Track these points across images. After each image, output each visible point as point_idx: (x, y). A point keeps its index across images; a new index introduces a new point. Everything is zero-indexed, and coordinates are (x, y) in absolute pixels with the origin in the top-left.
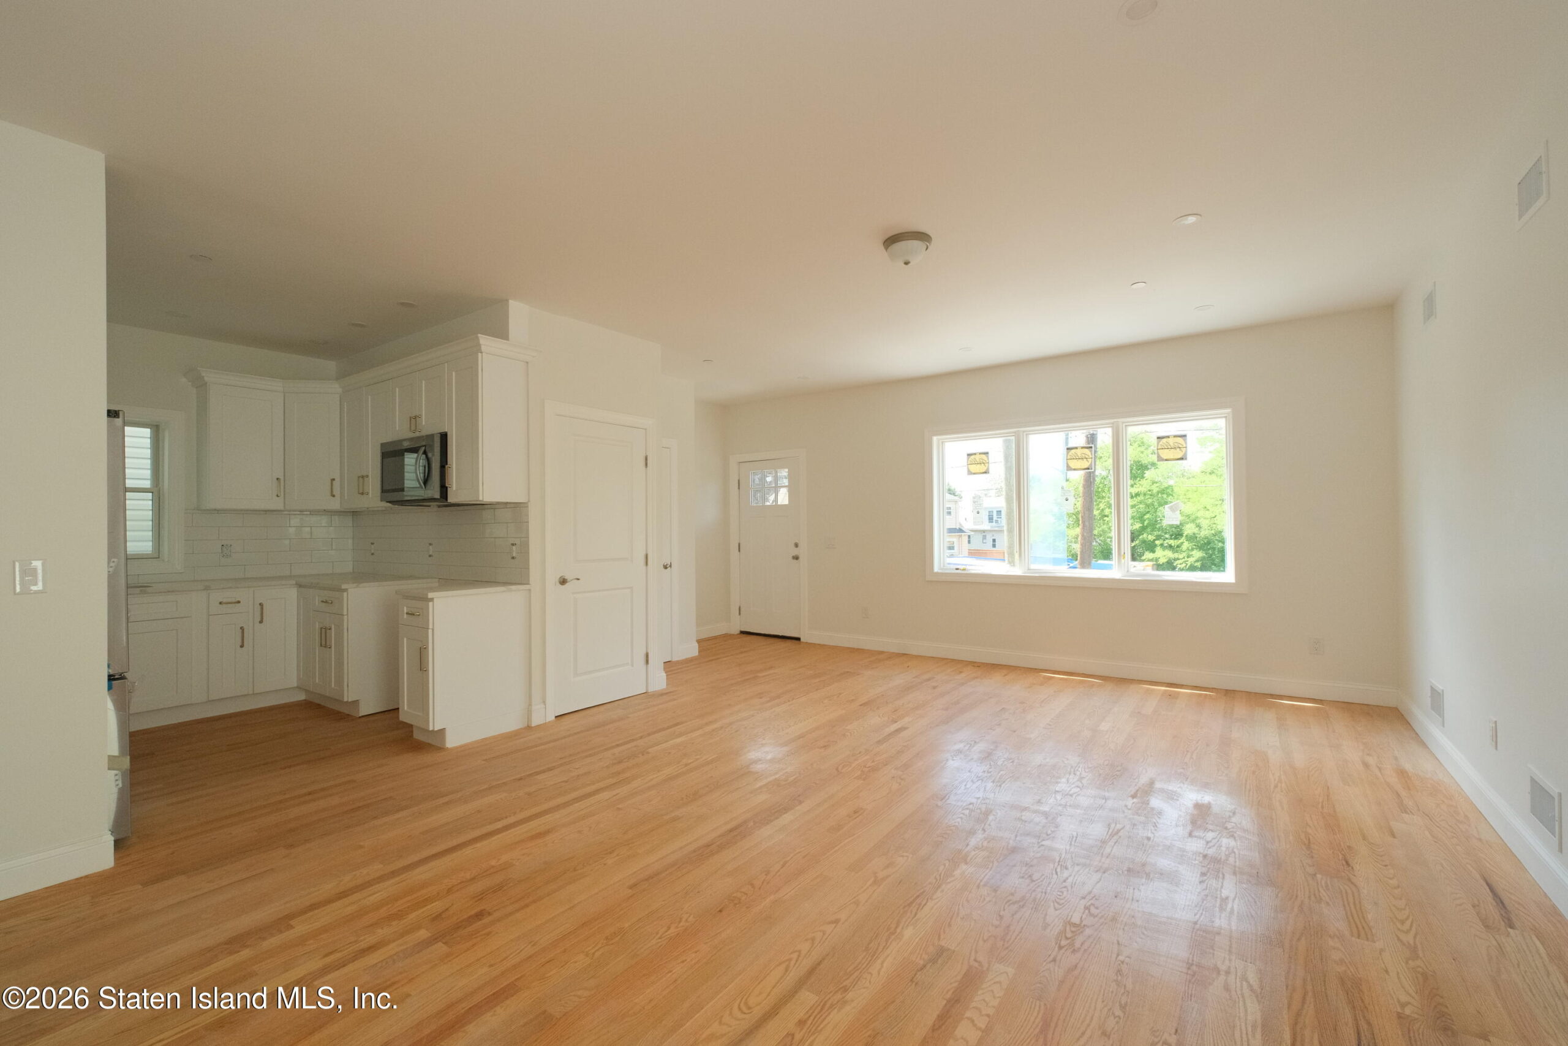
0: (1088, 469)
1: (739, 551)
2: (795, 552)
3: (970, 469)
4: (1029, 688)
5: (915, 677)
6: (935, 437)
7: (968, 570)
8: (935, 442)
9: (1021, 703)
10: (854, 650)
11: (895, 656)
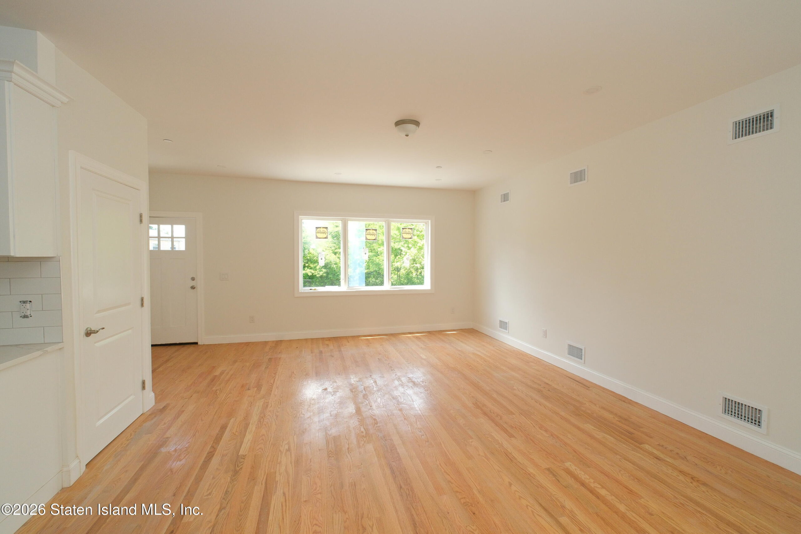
0: (375, 240)
2: (192, 283)
3: (317, 235)
4: (368, 346)
5: (312, 353)
6: (300, 217)
7: (317, 290)
8: (300, 219)
9: (380, 354)
10: (247, 344)
11: (278, 343)
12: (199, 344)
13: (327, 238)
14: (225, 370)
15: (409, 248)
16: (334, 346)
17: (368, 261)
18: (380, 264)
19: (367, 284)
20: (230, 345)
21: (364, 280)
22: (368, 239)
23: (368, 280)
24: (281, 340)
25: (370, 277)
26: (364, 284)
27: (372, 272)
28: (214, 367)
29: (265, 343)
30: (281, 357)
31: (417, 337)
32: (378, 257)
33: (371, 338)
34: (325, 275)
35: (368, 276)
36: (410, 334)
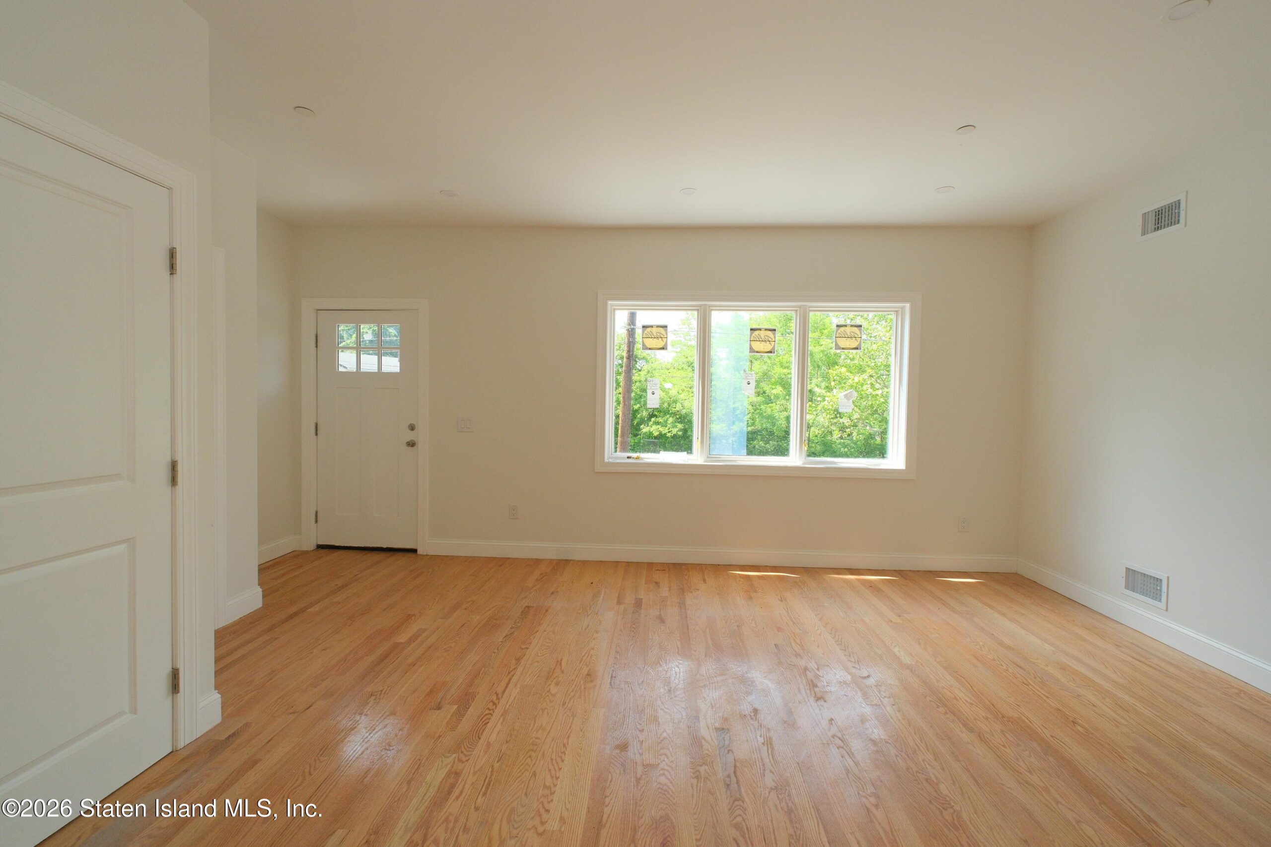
0: (771, 352)
1: (317, 434)
2: (410, 436)
4: (751, 598)
5: (619, 602)
6: (610, 302)
7: (642, 459)
8: (609, 307)
9: (779, 629)
10: (501, 562)
11: (561, 565)
12: (419, 552)
13: (666, 349)
14: (426, 630)
15: (829, 389)
16: (670, 587)
17: (753, 411)
18: (774, 418)
19: (750, 452)
20: (470, 560)
21: (745, 444)
22: (756, 350)
23: (751, 444)
24: (566, 560)
25: (756, 439)
26: (745, 451)
27: (759, 431)
28: (409, 617)
29: (537, 562)
30: (550, 607)
31: (871, 585)
32: (770, 405)
33: (758, 576)
34: (680, 433)
35: (751, 437)
36: (852, 574)
